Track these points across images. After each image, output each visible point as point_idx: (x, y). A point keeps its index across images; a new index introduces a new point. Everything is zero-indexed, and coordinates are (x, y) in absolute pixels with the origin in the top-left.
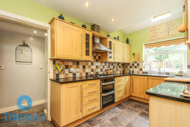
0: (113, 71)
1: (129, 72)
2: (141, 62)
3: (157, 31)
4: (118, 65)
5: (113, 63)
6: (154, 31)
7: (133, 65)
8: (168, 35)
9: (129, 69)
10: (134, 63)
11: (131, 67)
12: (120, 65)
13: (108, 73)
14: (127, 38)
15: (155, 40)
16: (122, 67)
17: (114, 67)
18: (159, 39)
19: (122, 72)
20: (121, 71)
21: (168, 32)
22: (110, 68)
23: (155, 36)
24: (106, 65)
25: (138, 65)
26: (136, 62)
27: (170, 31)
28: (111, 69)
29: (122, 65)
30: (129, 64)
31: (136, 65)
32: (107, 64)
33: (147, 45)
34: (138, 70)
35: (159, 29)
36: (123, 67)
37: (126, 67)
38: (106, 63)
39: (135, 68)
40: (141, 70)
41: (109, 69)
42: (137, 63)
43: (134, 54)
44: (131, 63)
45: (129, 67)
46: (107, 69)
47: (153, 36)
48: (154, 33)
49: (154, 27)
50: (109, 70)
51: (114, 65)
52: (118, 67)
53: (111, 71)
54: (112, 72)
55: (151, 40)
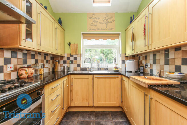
0: (36, 71)
1: (62, 69)
2: (79, 55)
3: (96, 20)
4: (45, 58)
5: (34, 55)
6: (93, 18)
7: (68, 58)
8: (107, 27)
9: (62, 64)
10: (69, 56)
11: (65, 62)
12: (49, 58)
13: (22, 74)
14: (60, 18)
15: (94, 30)
16: (51, 61)
17: (37, 62)
18: (99, 30)
19: (51, 70)
20: (49, 69)
21: (107, 24)
22: (29, 63)
23: (94, 25)
24: (16, 57)
25: (75, 59)
26: (72, 56)
27: (108, 23)
28: (29, 67)
29: (51, 59)
30: (62, 57)
31: (72, 59)
32: (20, 56)
33: (84, 35)
34: (76, 65)
35: (99, 18)
36: (53, 62)
37: (58, 62)
38: (14, 51)
39: (71, 63)
40: (79, 65)
41: (26, 66)
42: (74, 56)
43: (69, 44)
44: (66, 56)
45: (62, 62)
46: (19, 66)
47: (93, 25)
48: (94, 22)
49: (94, 14)
50: (24, 67)
51: (36, 58)
52: (45, 61)
53: (31, 70)
54: (33, 71)
55: (90, 29)
